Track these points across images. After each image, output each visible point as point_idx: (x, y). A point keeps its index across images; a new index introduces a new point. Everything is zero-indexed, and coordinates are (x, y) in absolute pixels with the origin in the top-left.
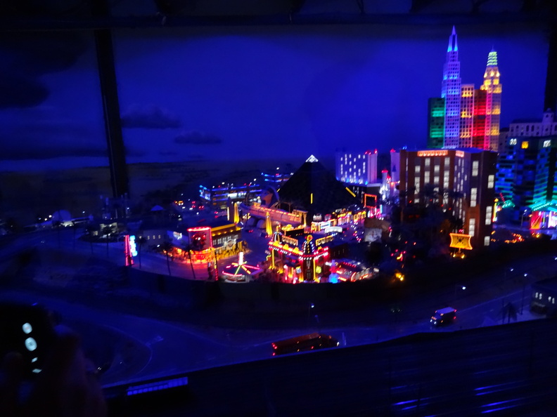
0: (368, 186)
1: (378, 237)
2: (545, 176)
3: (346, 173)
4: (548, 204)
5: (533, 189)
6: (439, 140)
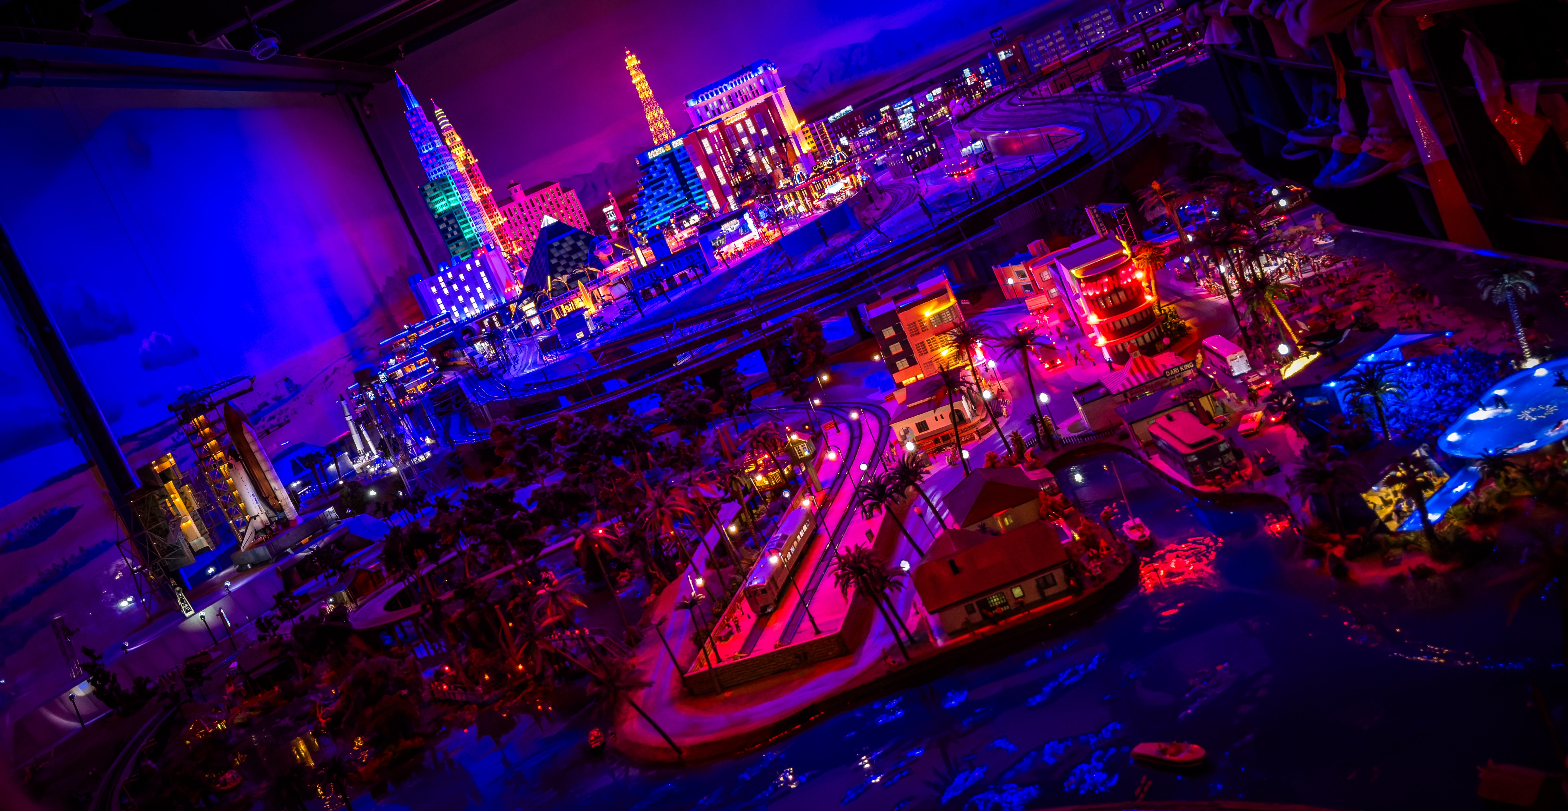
6: (474, 240)
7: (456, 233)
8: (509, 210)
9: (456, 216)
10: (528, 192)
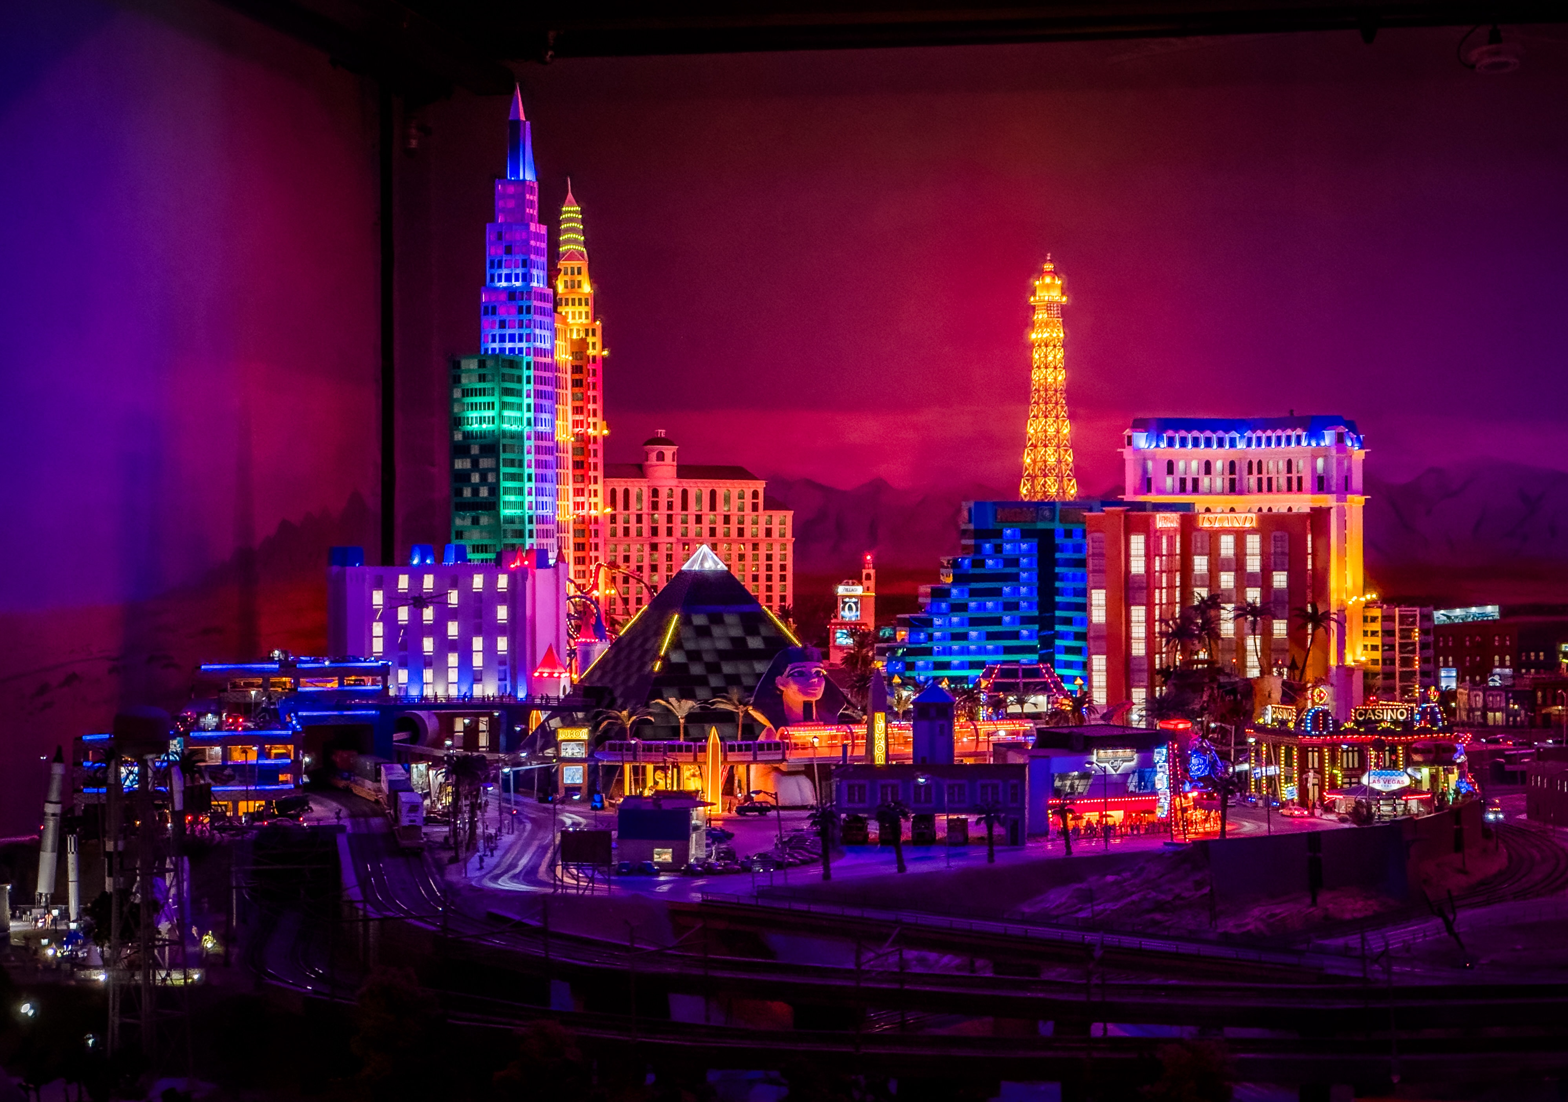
6: (517, 527)
7: (484, 492)
8: (626, 492)
9: (502, 456)
10: (683, 472)
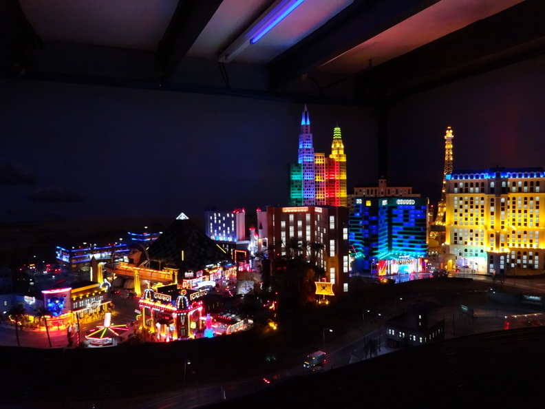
0: (238, 243)
1: (251, 289)
2: (385, 229)
3: (216, 231)
4: (390, 254)
5: (377, 241)
